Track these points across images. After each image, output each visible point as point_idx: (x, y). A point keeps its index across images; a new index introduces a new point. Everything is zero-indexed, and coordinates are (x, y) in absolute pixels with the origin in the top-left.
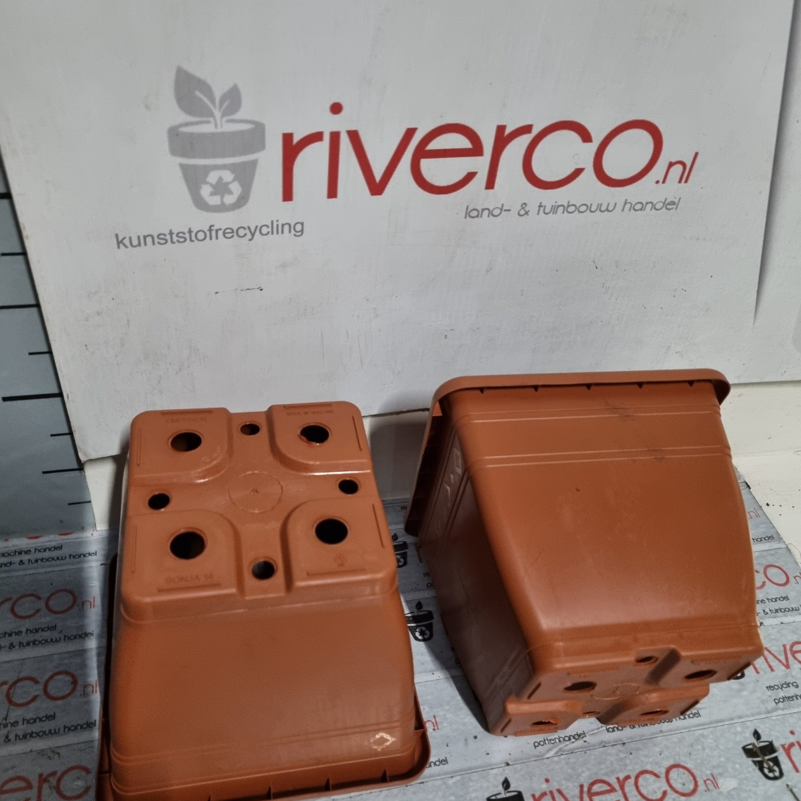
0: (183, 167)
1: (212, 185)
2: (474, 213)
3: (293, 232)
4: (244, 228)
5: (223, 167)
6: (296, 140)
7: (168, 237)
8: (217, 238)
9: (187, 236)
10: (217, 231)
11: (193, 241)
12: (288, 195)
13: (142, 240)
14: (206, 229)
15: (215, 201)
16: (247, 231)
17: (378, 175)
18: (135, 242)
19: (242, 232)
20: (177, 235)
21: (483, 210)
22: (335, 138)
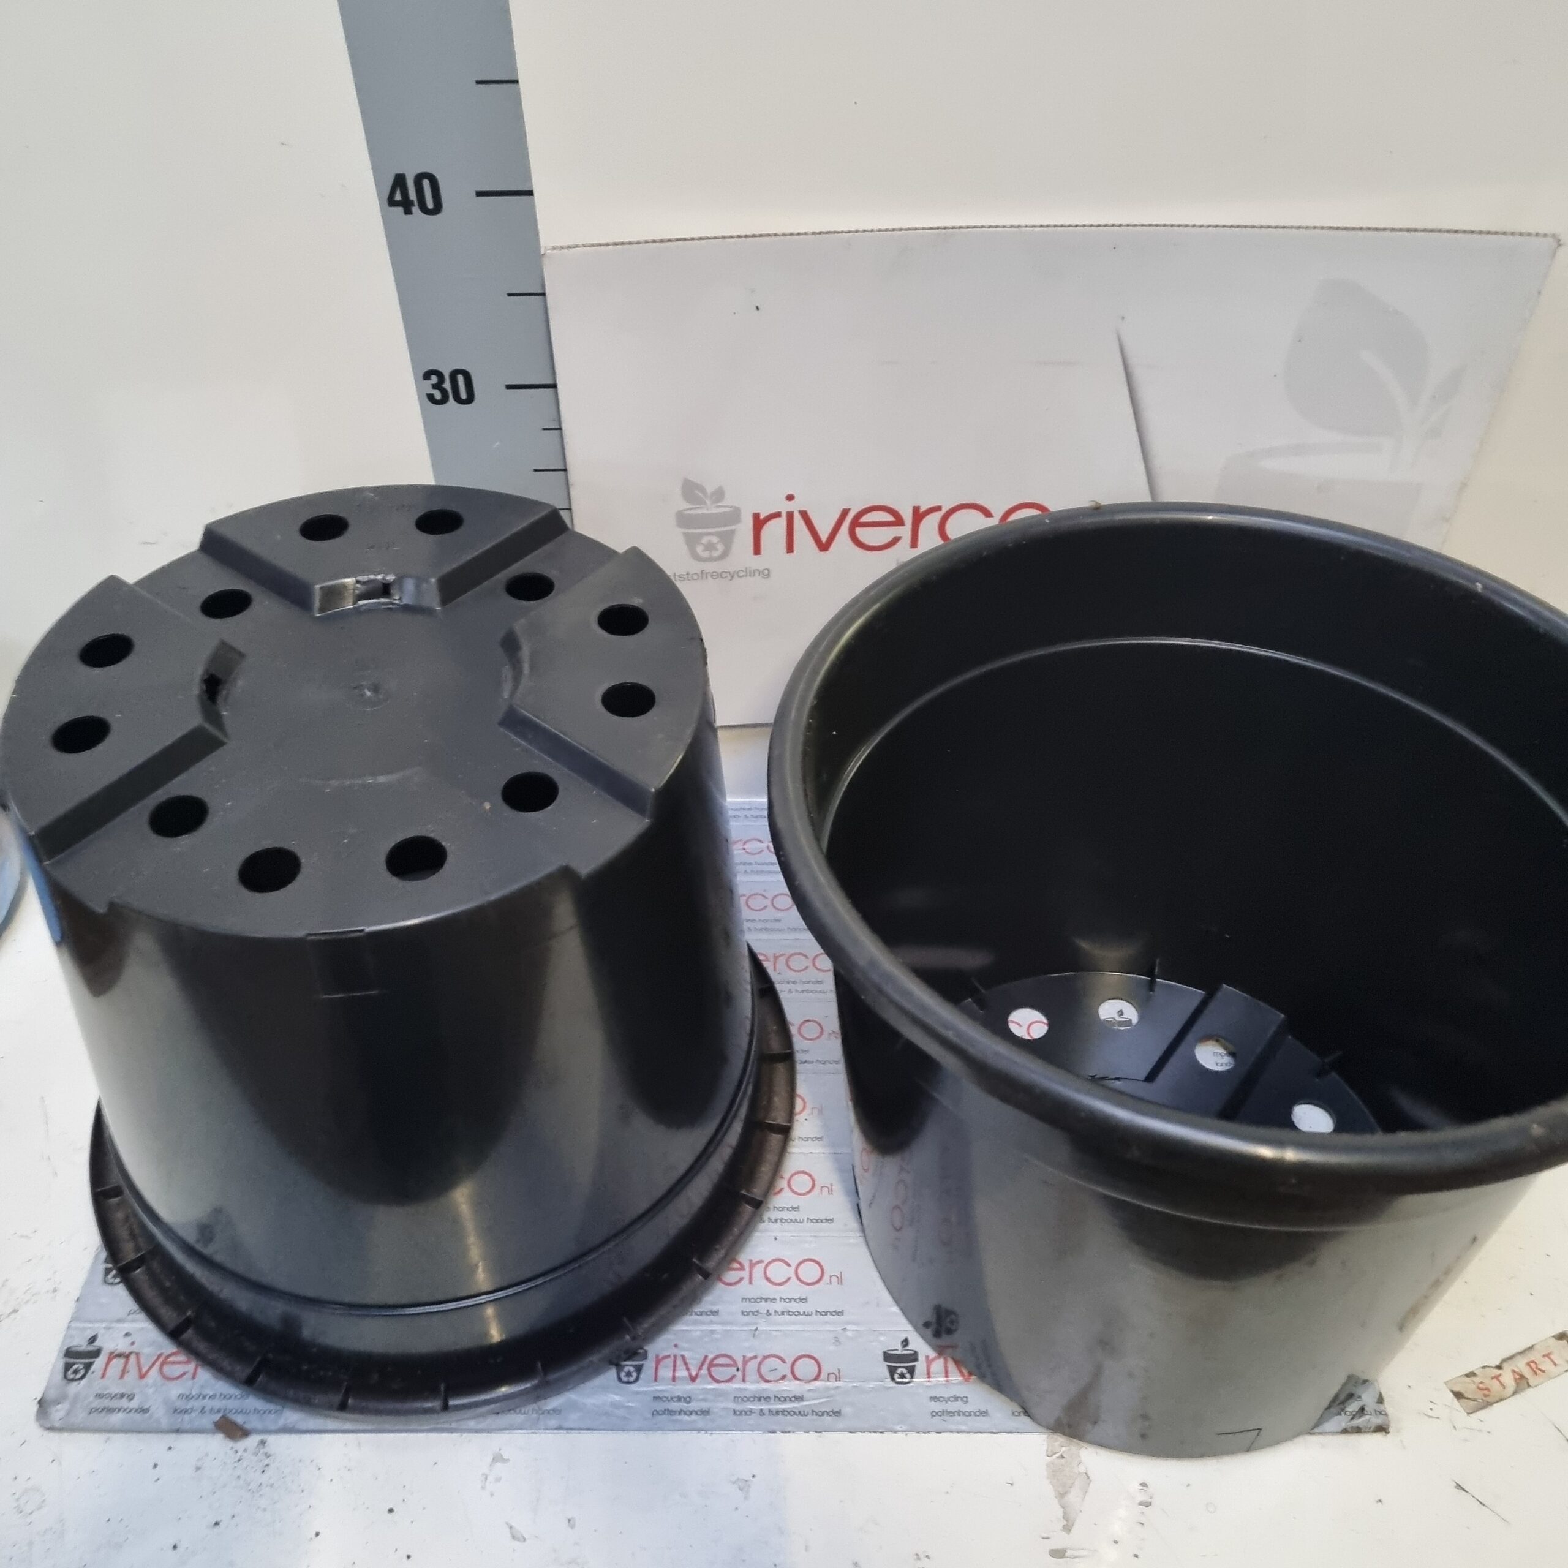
0: (686, 535)
1: (703, 545)
3: (761, 575)
4: (726, 572)
5: (712, 534)
6: (762, 517)
8: (707, 577)
9: (686, 577)
10: (707, 573)
11: (689, 580)
12: (757, 550)
14: (699, 573)
15: (706, 554)
16: (728, 575)
17: (824, 538)
19: (724, 575)
20: (679, 577)
22: (790, 515)
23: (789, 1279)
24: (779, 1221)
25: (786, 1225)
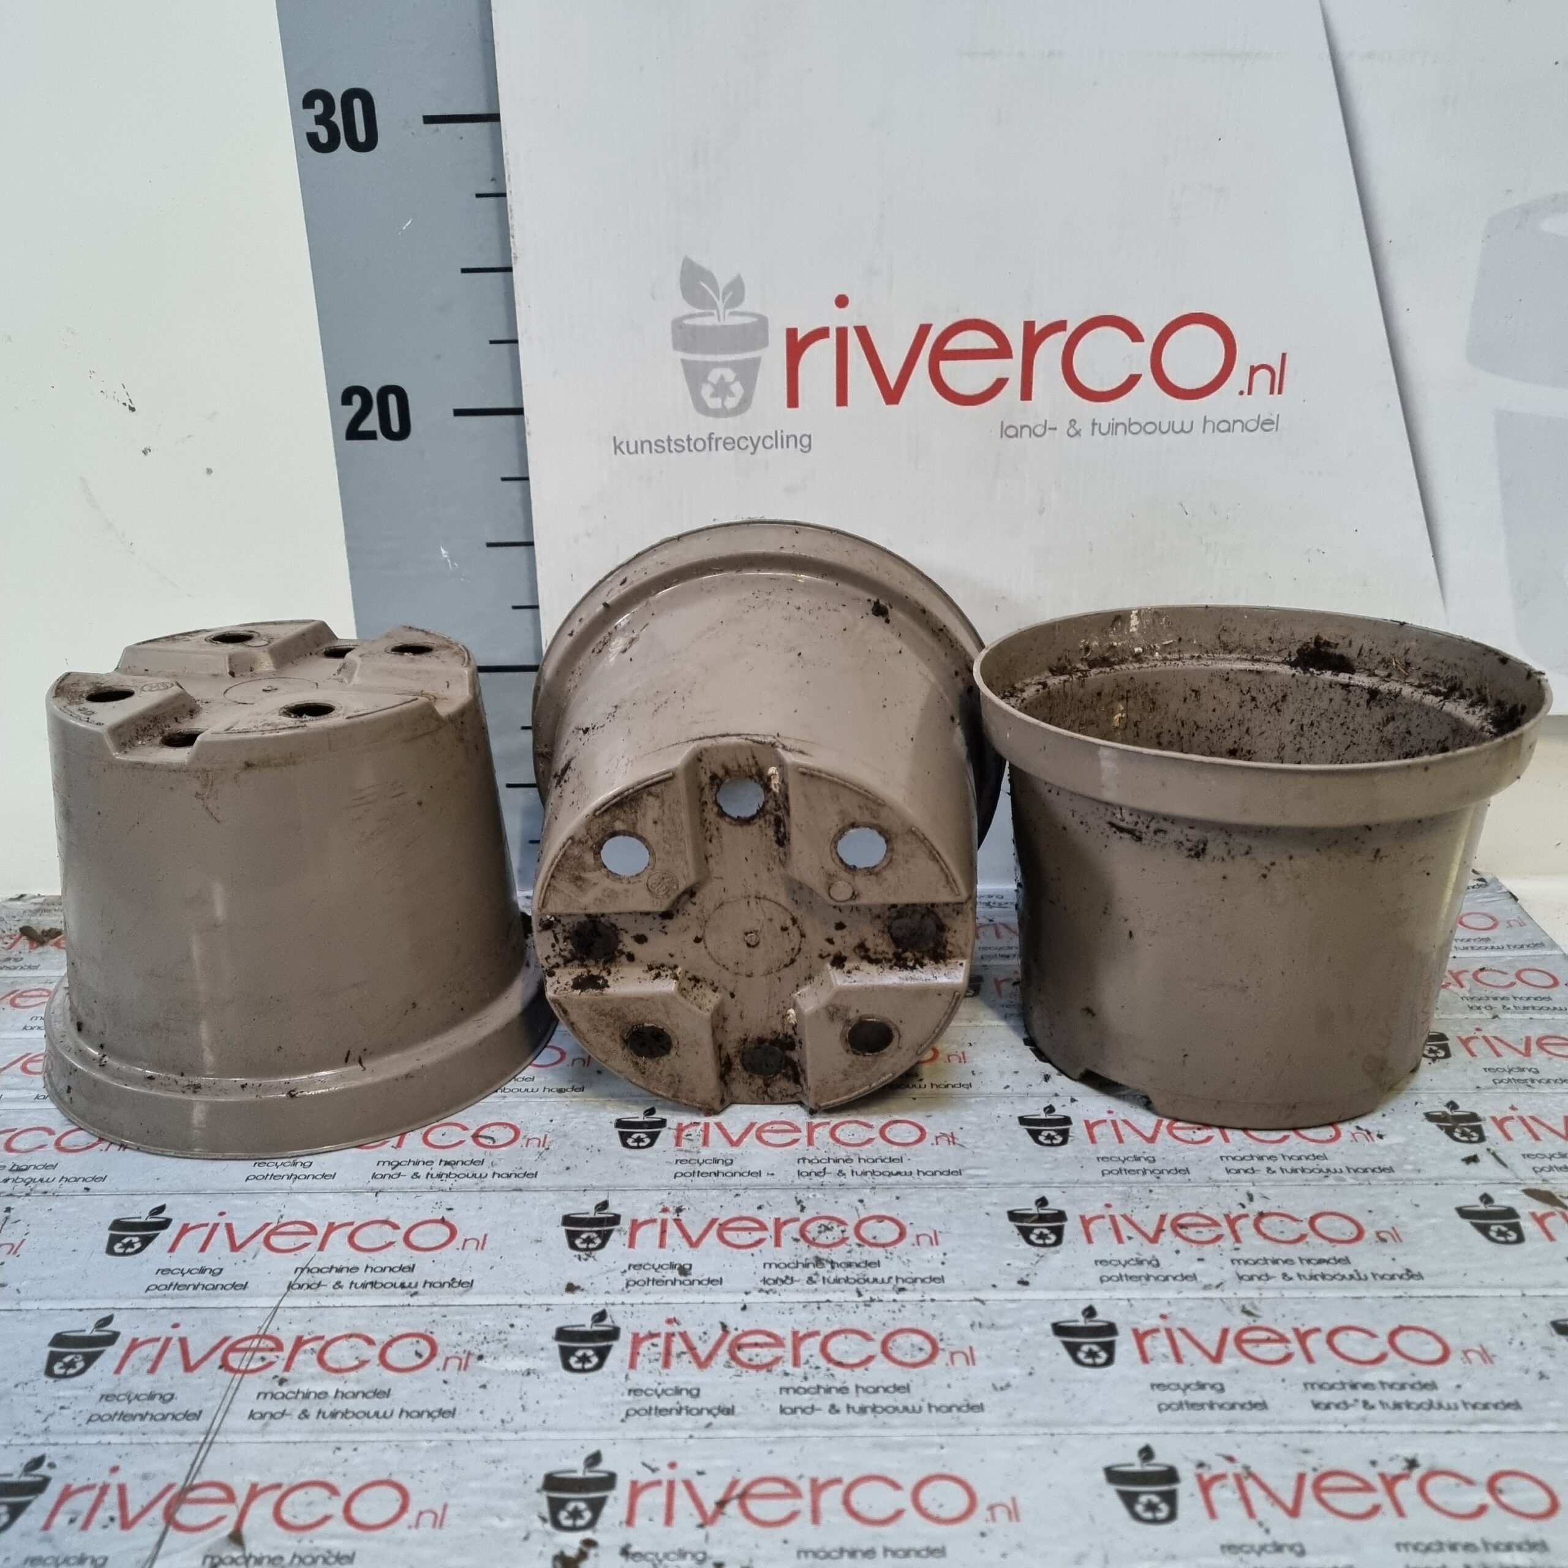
0: (685, 363)
1: (712, 385)
2: (1011, 432)
3: (799, 447)
4: (746, 439)
5: (725, 364)
6: (800, 336)
7: (666, 445)
8: (718, 449)
9: (686, 445)
10: (717, 440)
11: (692, 451)
12: (793, 401)
13: (639, 447)
14: (705, 437)
16: (749, 443)
17: (892, 379)
18: (632, 449)
19: (743, 444)
20: (676, 444)
21: (1022, 428)
22: (842, 333)
23: (899, 1513)
24: (869, 1410)
25: (883, 1417)
